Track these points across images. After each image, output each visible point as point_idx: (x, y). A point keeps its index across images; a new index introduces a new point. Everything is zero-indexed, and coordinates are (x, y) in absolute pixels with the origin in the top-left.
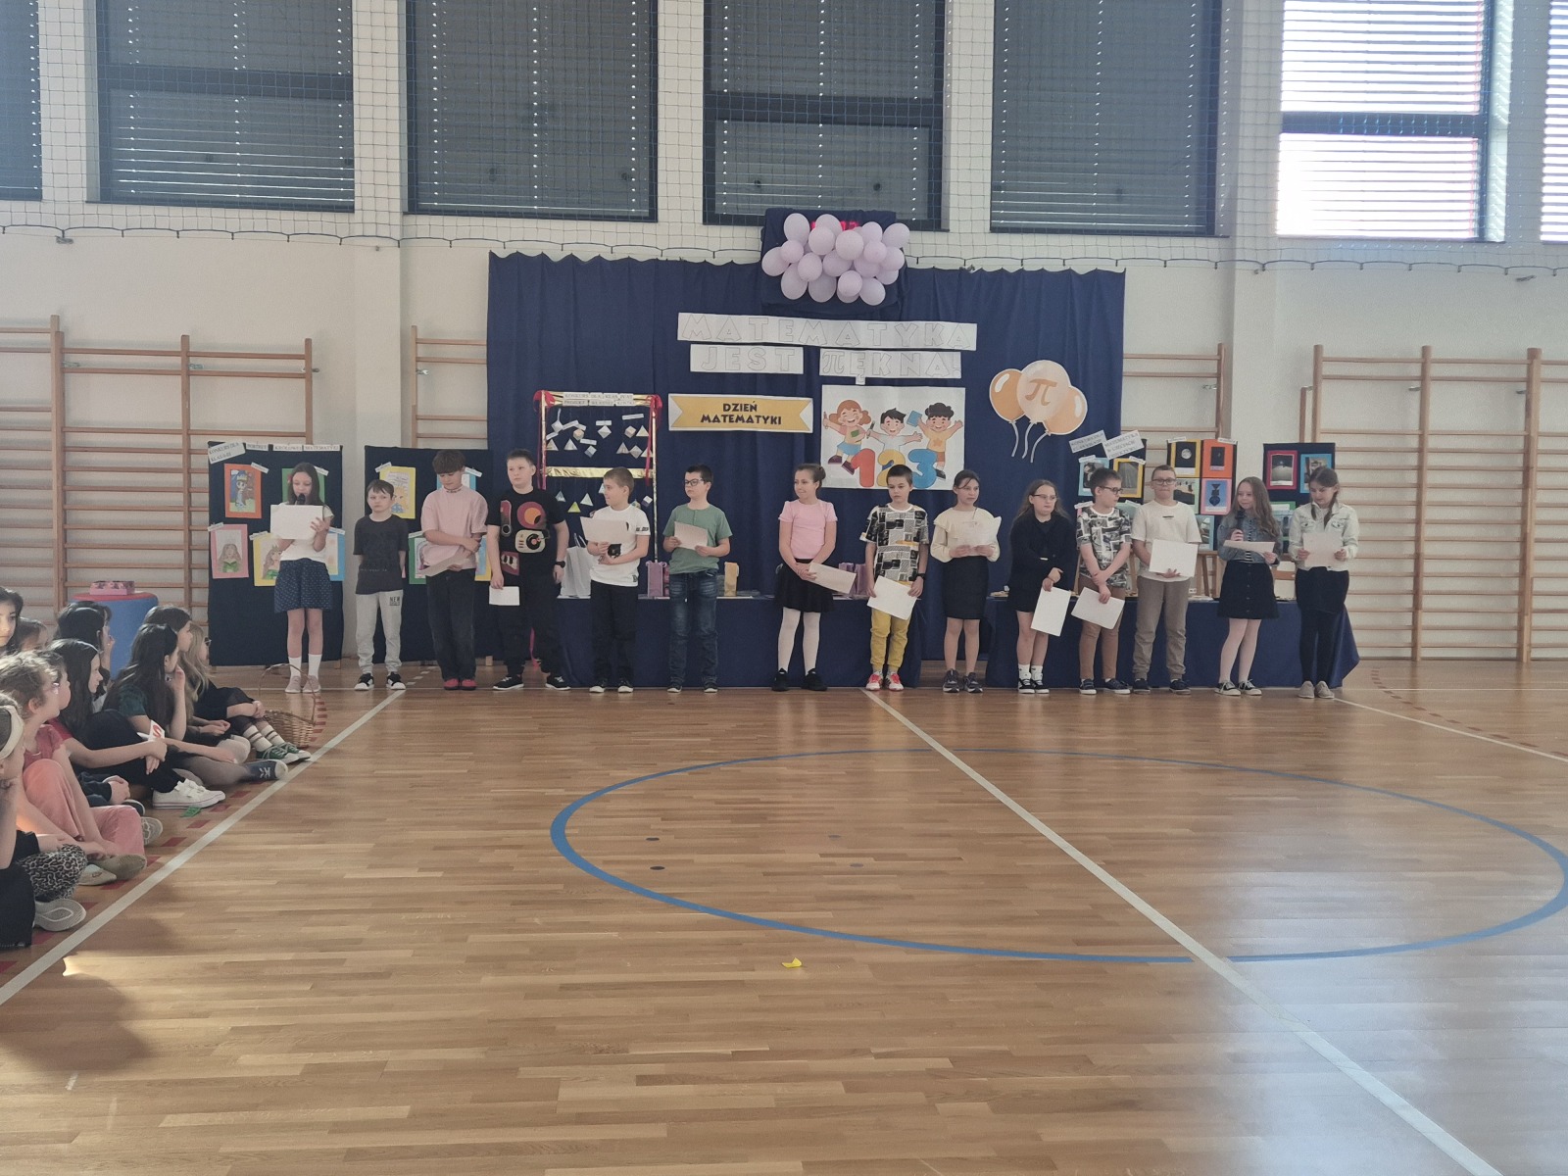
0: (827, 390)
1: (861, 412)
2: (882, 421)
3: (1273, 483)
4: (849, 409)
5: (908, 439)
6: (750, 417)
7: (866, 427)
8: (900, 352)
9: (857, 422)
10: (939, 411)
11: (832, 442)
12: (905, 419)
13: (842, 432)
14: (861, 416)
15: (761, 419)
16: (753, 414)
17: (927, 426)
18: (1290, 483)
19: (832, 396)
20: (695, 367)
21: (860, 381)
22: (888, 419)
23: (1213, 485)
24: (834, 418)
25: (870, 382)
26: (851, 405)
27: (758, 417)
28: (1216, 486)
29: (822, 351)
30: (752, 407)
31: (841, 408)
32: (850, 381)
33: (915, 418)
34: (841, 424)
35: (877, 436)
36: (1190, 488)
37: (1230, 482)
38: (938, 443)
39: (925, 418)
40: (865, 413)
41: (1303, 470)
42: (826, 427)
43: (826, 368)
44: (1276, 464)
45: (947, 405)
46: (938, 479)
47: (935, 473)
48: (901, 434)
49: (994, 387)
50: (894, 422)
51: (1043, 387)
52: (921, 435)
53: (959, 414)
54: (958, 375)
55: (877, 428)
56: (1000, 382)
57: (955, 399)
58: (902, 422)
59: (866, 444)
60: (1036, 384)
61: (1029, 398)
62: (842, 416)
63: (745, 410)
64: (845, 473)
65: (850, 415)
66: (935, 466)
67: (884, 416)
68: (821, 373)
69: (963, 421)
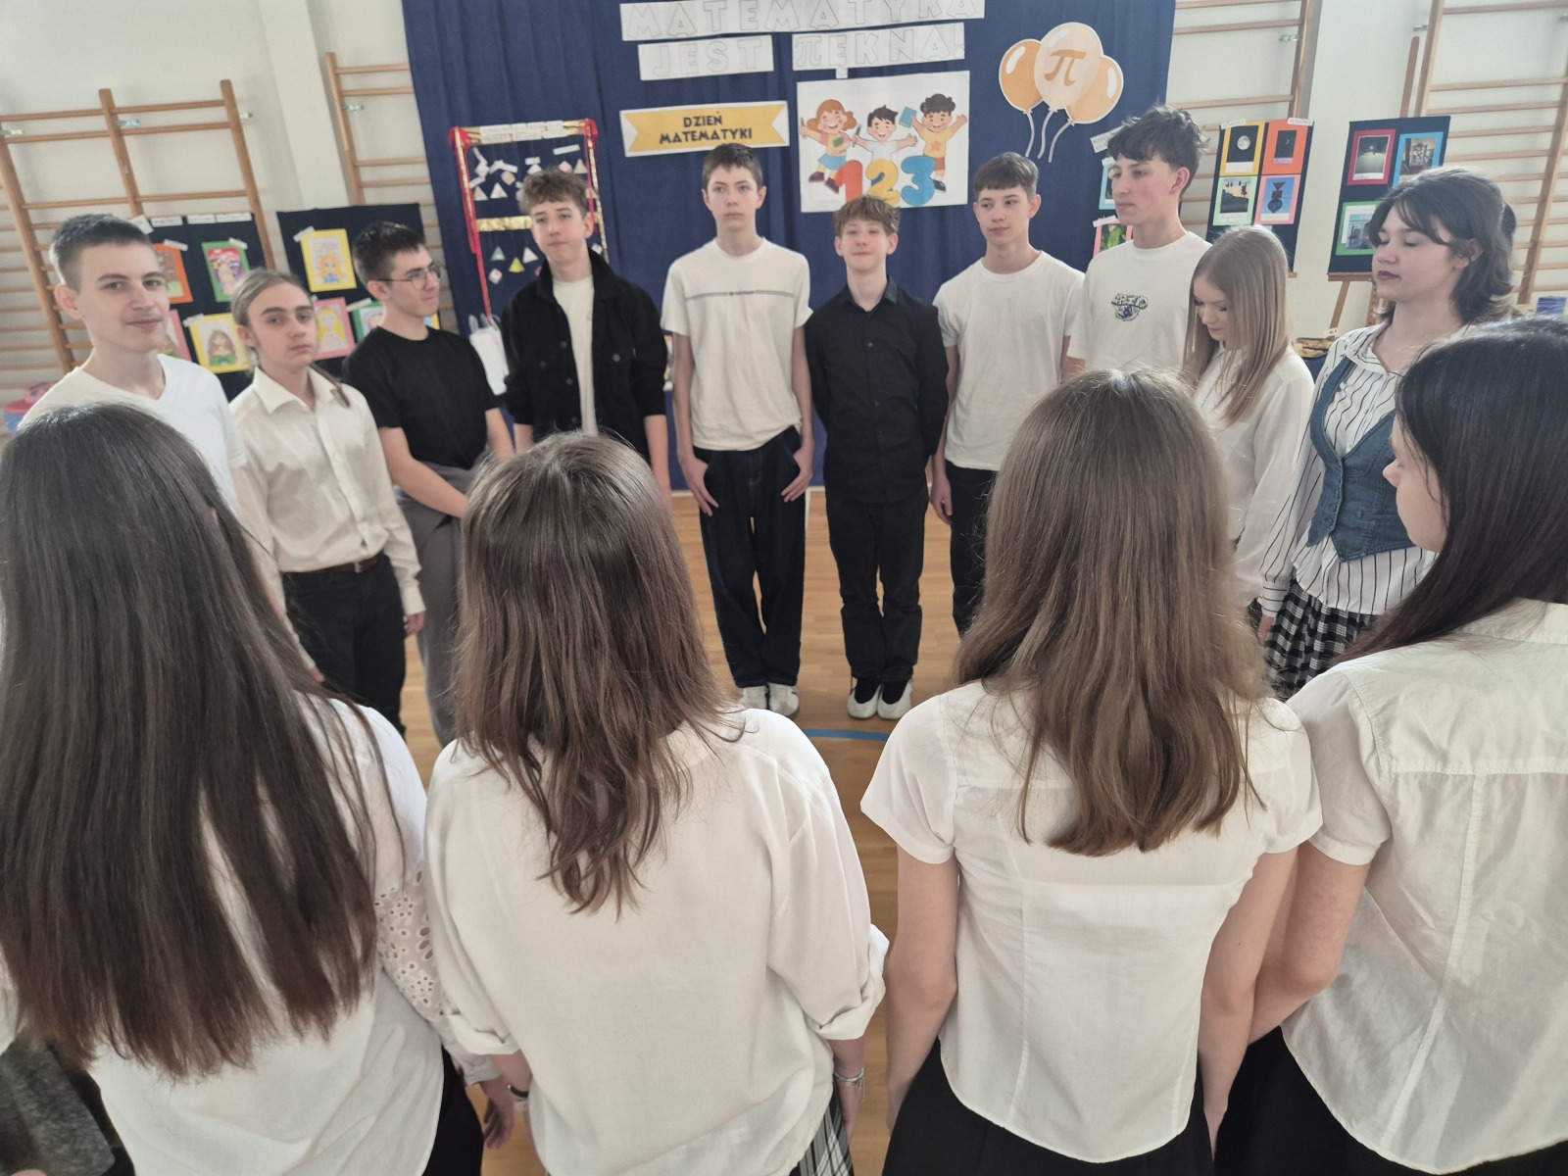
0: (803, 88)
1: (844, 113)
2: (870, 124)
3: (1357, 177)
4: (830, 112)
5: (901, 144)
6: (715, 133)
7: (851, 133)
8: (888, 30)
9: (841, 126)
10: (938, 104)
11: (812, 155)
12: (897, 118)
13: (824, 142)
14: (844, 119)
15: (729, 134)
16: (718, 128)
17: (923, 125)
18: (1379, 176)
19: (810, 96)
20: (646, 74)
21: (842, 73)
22: (876, 120)
23: (1275, 184)
24: (813, 124)
25: (854, 73)
26: (833, 106)
27: (724, 131)
28: (1278, 185)
29: (795, 38)
30: (716, 119)
31: (820, 111)
32: (829, 74)
33: (908, 117)
34: (821, 132)
35: (864, 144)
36: (1244, 191)
37: (1298, 178)
38: (936, 146)
39: (920, 115)
40: (850, 114)
41: (1401, 156)
42: (804, 136)
43: (800, 62)
44: (1364, 149)
45: (947, 96)
46: (937, 193)
47: (933, 185)
48: (892, 138)
49: (1004, 68)
50: (883, 123)
51: (1067, 60)
52: (916, 138)
53: (962, 107)
54: (960, 54)
55: (864, 133)
56: (1012, 60)
57: (957, 87)
58: (893, 122)
59: (852, 153)
60: (1057, 58)
61: (1049, 77)
62: (822, 120)
63: (709, 124)
64: (829, 191)
65: (831, 119)
66: (934, 176)
67: (871, 117)
68: (796, 68)
69: (967, 114)
